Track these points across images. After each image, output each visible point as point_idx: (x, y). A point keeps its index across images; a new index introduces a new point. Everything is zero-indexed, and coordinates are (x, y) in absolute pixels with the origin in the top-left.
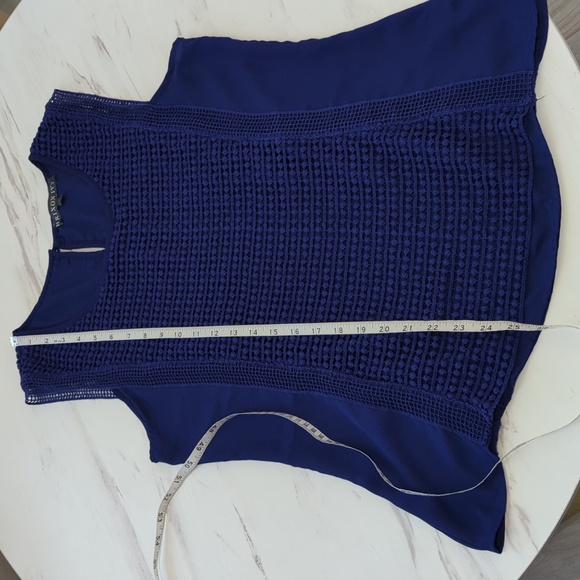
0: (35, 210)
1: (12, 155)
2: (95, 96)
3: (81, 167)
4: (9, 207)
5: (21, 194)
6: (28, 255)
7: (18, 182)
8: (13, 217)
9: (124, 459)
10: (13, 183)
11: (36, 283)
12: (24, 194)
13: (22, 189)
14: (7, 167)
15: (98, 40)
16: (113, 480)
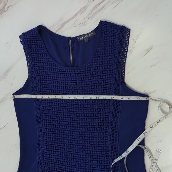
0: (84, 24)
1: (105, 5)
2: (127, 50)
3: (99, 49)
4: (85, 8)
5: (90, 14)
6: (69, 23)
7: (94, 12)
8: (81, 11)
9: (13, 79)
10: (94, 8)
11: (59, 29)
12: (90, 16)
13: (92, 14)
14: (100, 4)
15: (151, 49)
16: (7, 75)
